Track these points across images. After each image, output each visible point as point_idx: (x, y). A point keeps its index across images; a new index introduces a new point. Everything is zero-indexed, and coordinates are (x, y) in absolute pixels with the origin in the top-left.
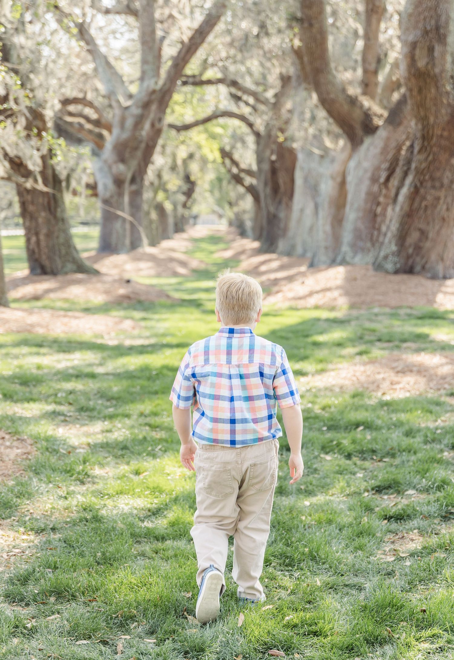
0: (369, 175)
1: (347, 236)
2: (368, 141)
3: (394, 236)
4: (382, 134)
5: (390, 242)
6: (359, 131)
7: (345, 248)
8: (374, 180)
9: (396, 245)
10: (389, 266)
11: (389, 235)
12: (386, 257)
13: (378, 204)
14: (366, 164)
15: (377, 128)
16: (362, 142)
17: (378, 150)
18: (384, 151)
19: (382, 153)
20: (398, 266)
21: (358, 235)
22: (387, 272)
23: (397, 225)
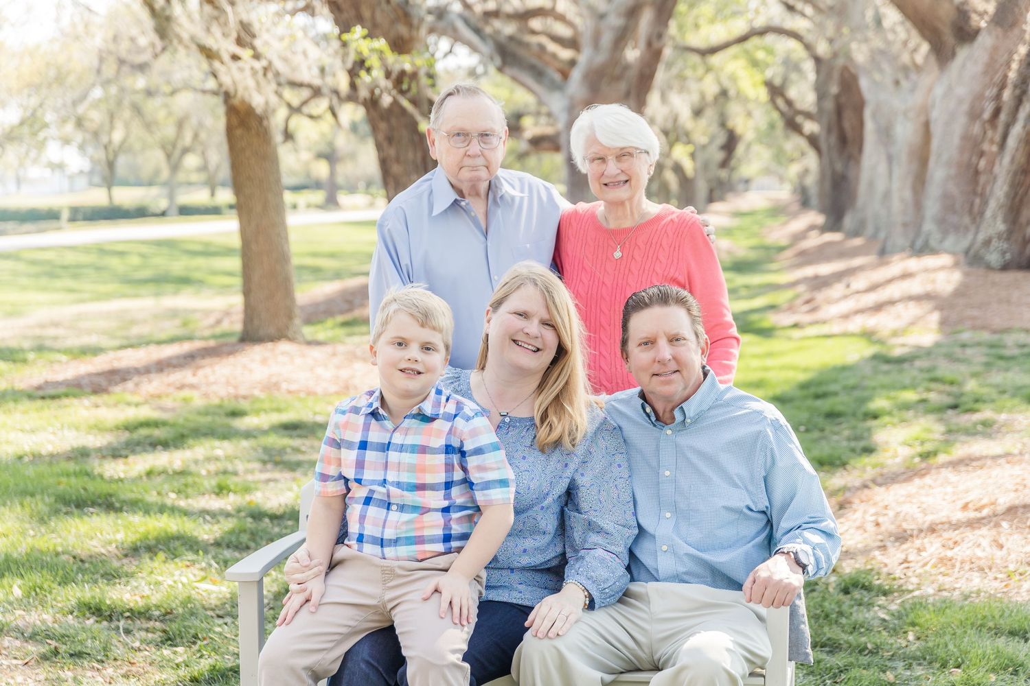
0: (965, 107)
1: (932, 207)
2: (963, 53)
3: (1001, 207)
4: (985, 41)
5: (994, 217)
6: (949, 38)
7: (929, 226)
8: (974, 115)
9: (1005, 221)
10: (994, 258)
11: (993, 204)
12: (987, 243)
13: (982, 154)
14: (961, 91)
15: (977, 32)
16: (954, 54)
17: (979, 68)
18: (990, 67)
19: (985, 73)
20: (1008, 256)
21: (948, 205)
22: (989, 267)
23: (1006, 188)
